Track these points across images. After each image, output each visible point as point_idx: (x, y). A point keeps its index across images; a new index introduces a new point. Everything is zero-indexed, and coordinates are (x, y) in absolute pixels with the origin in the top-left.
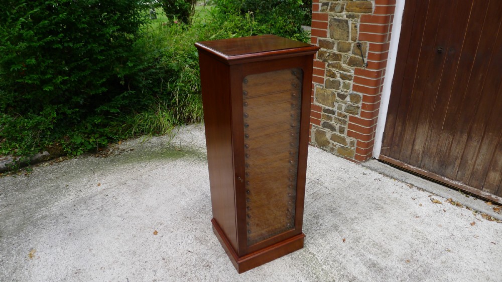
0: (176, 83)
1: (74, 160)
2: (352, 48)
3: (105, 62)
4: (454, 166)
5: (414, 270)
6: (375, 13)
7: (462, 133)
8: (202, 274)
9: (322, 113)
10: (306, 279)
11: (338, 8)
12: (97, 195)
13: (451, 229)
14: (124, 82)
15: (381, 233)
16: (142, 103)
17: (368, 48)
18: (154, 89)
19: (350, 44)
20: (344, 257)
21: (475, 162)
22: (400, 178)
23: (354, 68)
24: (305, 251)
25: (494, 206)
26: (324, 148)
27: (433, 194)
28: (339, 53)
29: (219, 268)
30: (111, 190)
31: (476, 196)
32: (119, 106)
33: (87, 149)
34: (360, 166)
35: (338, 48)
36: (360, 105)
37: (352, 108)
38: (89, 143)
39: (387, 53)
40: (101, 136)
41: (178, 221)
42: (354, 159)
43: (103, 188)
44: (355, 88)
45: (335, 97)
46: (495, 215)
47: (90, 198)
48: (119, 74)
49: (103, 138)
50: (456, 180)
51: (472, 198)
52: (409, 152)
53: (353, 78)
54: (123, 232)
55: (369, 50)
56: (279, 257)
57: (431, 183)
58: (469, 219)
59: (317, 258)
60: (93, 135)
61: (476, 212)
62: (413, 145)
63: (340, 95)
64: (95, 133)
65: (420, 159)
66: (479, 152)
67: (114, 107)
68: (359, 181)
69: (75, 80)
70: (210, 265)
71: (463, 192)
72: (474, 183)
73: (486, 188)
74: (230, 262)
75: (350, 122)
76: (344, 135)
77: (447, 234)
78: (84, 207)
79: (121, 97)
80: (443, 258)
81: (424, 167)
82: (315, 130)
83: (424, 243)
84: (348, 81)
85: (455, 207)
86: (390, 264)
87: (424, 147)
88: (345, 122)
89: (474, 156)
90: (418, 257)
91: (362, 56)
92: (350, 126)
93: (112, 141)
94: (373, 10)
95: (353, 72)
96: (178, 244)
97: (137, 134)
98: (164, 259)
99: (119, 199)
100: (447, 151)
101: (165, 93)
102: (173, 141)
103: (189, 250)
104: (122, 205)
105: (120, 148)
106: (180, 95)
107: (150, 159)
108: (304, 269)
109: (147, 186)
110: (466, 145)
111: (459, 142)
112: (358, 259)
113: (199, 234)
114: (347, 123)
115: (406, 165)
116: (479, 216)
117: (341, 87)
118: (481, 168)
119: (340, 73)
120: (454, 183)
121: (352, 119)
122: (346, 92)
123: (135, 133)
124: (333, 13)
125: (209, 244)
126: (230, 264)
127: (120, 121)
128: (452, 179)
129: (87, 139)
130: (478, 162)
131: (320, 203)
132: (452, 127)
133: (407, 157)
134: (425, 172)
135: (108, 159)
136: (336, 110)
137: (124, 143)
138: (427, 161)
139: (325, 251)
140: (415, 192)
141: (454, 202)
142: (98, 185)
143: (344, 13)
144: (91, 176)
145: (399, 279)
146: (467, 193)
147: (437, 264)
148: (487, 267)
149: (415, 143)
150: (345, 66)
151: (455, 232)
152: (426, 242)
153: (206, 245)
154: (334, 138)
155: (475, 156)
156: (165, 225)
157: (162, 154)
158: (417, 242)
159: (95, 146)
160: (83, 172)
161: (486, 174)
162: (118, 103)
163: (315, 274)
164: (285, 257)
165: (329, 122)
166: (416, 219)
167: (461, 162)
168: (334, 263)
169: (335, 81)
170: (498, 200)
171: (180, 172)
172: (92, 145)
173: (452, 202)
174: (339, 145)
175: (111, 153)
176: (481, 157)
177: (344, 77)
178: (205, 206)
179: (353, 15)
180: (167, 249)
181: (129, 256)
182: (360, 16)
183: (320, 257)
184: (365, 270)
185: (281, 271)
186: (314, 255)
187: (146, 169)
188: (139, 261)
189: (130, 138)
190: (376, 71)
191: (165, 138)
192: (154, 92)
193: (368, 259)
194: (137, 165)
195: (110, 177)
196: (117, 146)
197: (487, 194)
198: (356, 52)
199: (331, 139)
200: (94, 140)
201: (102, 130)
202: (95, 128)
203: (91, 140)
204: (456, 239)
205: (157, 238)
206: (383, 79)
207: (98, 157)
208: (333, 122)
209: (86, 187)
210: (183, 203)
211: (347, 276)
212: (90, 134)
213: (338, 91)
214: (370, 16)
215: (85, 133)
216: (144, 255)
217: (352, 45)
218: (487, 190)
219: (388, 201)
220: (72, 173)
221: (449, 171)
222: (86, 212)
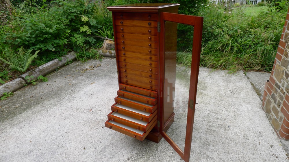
9: (274, 86)
26: (268, 115)
34: (279, 140)
37: (288, 88)
42: (278, 133)
45: (283, 75)
63: (286, 74)
68: (259, 146)
75: (285, 100)
76: (279, 109)
82: (268, 98)
88: (282, 98)
114: (283, 100)
117: (288, 67)
136: (281, 86)
154: (274, 109)
165: (275, 94)
169: (287, 61)
174: (274, 116)
199: (272, 110)
208: (277, 96)
213: (286, 70)
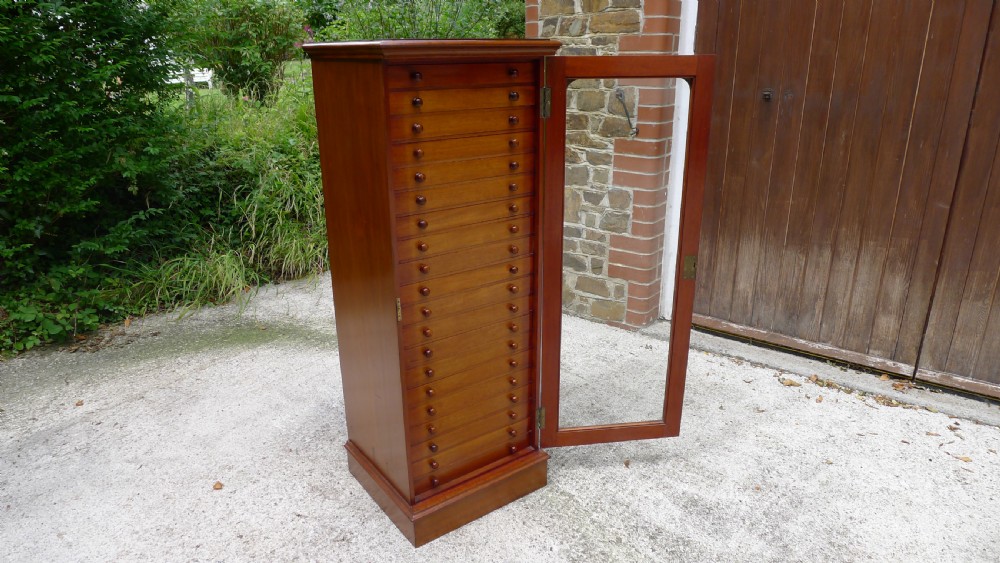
0: (251, 197)
1: (18, 362)
2: (607, 102)
3: (95, 144)
4: (813, 315)
5: (772, 504)
6: (645, 30)
7: (821, 247)
8: (331, 556)
10: (562, 543)
11: (576, 28)
12: (74, 424)
13: (825, 427)
14: (136, 188)
15: (697, 444)
16: (178, 240)
17: (637, 99)
18: (202, 212)
19: (602, 93)
20: (632, 493)
21: (850, 301)
22: (717, 349)
23: (613, 139)
24: (550, 491)
25: (892, 381)
27: (782, 371)
28: (582, 113)
29: (369, 541)
30: (109, 413)
31: (860, 368)
32: (127, 241)
33: (50, 336)
34: (638, 334)
35: (578, 104)
36: (629, 211)
37: (613, 220)
38: (57, 323)
39: (673, 108)
40: (83, 307)
41: (269, 460)
42: (624, 323)
43: (90, 409)
44: (619, 179)
45: (580, 200)
46: (899, 395)
47: (58, 431)
48: (126, 170)
49: (88, 311)
50: (819, 340)
51: (854, 371)
52: (728, 298)
53: (612, 160)
54: (140, 492)
55: (639, 103)
56: (499, 506)
57: (774, 352)
58: (855, 406)
59: (577, 502)
60: (64, 306)
61: (864, 394)
62: (734, 282)
63: (588, 196)
64: (69, 302)
65: (750, 308)
66: (855, 281)
67: (114, 245)
68: (640, 358)
69: (22, 181)
70: (349, 536)
71: (836, 362)
72: (854, 341)
73: (875, 349)
74: (394, 526)
75: (613, 249)
76: (603, 276)
77: (821, 436)
78: (43, 449)
79: (131, 224)
80: (822, 476)
81: (758, 324)
83: (781, 454)
84: (605, 167)
85: (825, 389)
86: (724, 497)
87: (755, 285)
88: (601, 250)
89: (846, 289)
90: (776, 480)
91: (627, 115)
92: (614, 257)
93: (107, 317)
94: (642, 25)
95: (611, 147)
96: (273, 504)
97: (167, 305)
98: (241, 537)
99: (130, 427)
100: (797, 287)
101: (226, 221)
102: (248, 313)
103: (299, 512)
104: (134, 438)
105: (128, 332)
106: (259, 219)
107: (197, 349)
108: (554, 524)
109: (193, 398)
110: (830, 270)
111: (817, 265)
112: (660, 495)
113: (317, 478)
114: (607, 252)
115: (724, 325)
116: (870, 401)
117: (591, 179)
118: (861, 312)
119: (587, 152)
120: (817, 347)
121: (615, 242)
122: (601, 188)
123: (163, 303)
124: (566, 38)
125: (342, 497)
126: (394, 530)
127: (129, 277)
128: (812, 341)
129: (51, 315)
130: (856, 299)
131: (568, 402)
132: (801, 239)
133: (724, 308)
134: (761, 333)
135: (101, 353)
136: (584, 227)
137: (137, 321)
138: (763, 312)
139: (592, 487)
140: (747, 371)
141: (822, 381)
142: (77, 405)
143: (587, 36)
144: (60, 389)
145: (748, 522)
146: (843, 364)
147: (812, 487)
148: (903, 483)
149: (738, 278)
150: (595, 137)
151: (834, 431)
152: (784, 452)
153: (337, 499)
154: (581, 284)
155: (850, 288)
156: (240, 469)
157: (225, 338)
158: (768, 454)
159: (69, 328)
160: (40, 383)
161: (872, 322)
162: (124, 235)
163: (577, 531)
164: (512, 506)
165: (571, 252)
166: (758, 415)
167: (825, 304)
168: (614, 507)
169: (578, 169)
170: (899, 368)
171: (266, 367)
172: (64, 327)
173: (817, 381)
174: (592, 297)
175: (108, 342)
176: (859, 289)
177: (594, 159)
178: (328, 425)
179: (605, 39)
180: (247, 515)
181: (157, 538)
182: (618, 40)
183: (584, 499)
184: (678, 513)
185: (507, 533)
186: (571, 497)
187: (191, 368)
188: (183, 545)
189: (149, 312)
190: (654, 141)
191: (229, 310)
192: (201, 216)
193: (680, 492)
194: (167, 362)
195: (105, 388)
196: (120, 329)
197: (878, 360)
198: (614, 107)
199: (577, 287)
200: (68, 316)
201: (85, 294)
202: (70, 290)
203: (59, 317)
204: (838, 443)
205: (222, 496)
206: (669, 158)
207: (75, 351)
208: (579, 253)
209: (47, 411)
210: (277, 424)
211: (642, 528)
212: (58, 303)
213: (585, 187)
214: (637, 37)
215: (44, 302)
216: (192, 532)
217: (608, 95)
218: (876, 353)
219: (701, 390)
220: (14, 385)
221: (805, 324)
222: (50, 458)
